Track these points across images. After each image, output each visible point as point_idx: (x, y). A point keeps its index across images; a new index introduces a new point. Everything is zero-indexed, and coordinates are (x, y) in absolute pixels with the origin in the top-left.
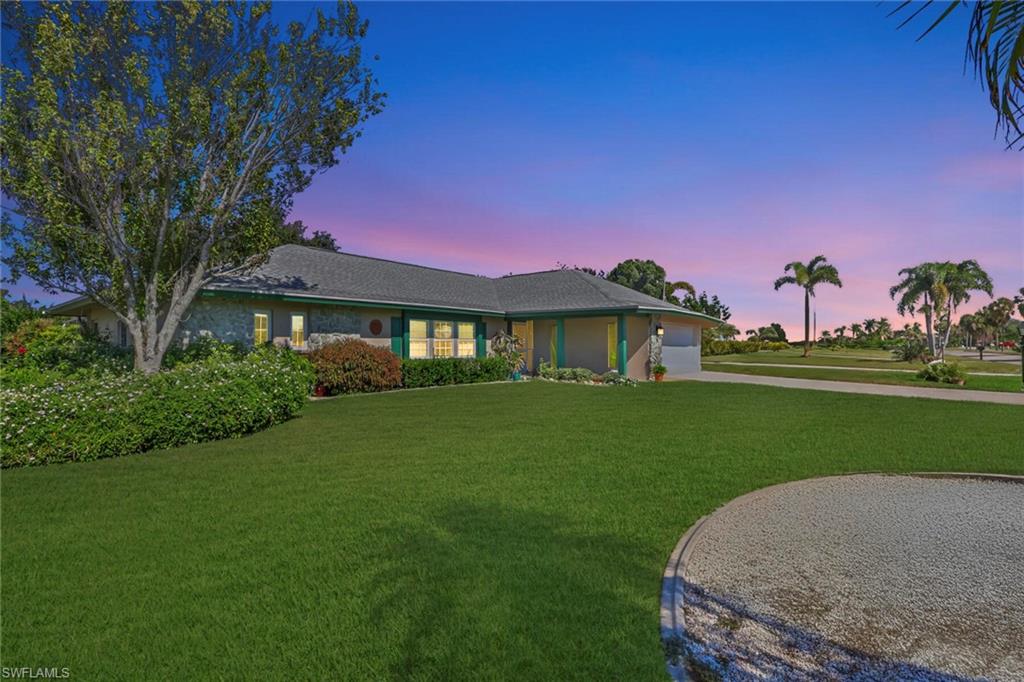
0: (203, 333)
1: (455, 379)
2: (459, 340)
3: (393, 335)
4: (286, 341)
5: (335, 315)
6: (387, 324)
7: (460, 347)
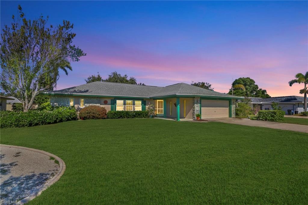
0: (55, 104)
1: (127, 117)
2: (135, 106)
3: (111, 104)
4: (78, 106)
5: (92, 99)
6: (109, 101)
7: (136, 108)
